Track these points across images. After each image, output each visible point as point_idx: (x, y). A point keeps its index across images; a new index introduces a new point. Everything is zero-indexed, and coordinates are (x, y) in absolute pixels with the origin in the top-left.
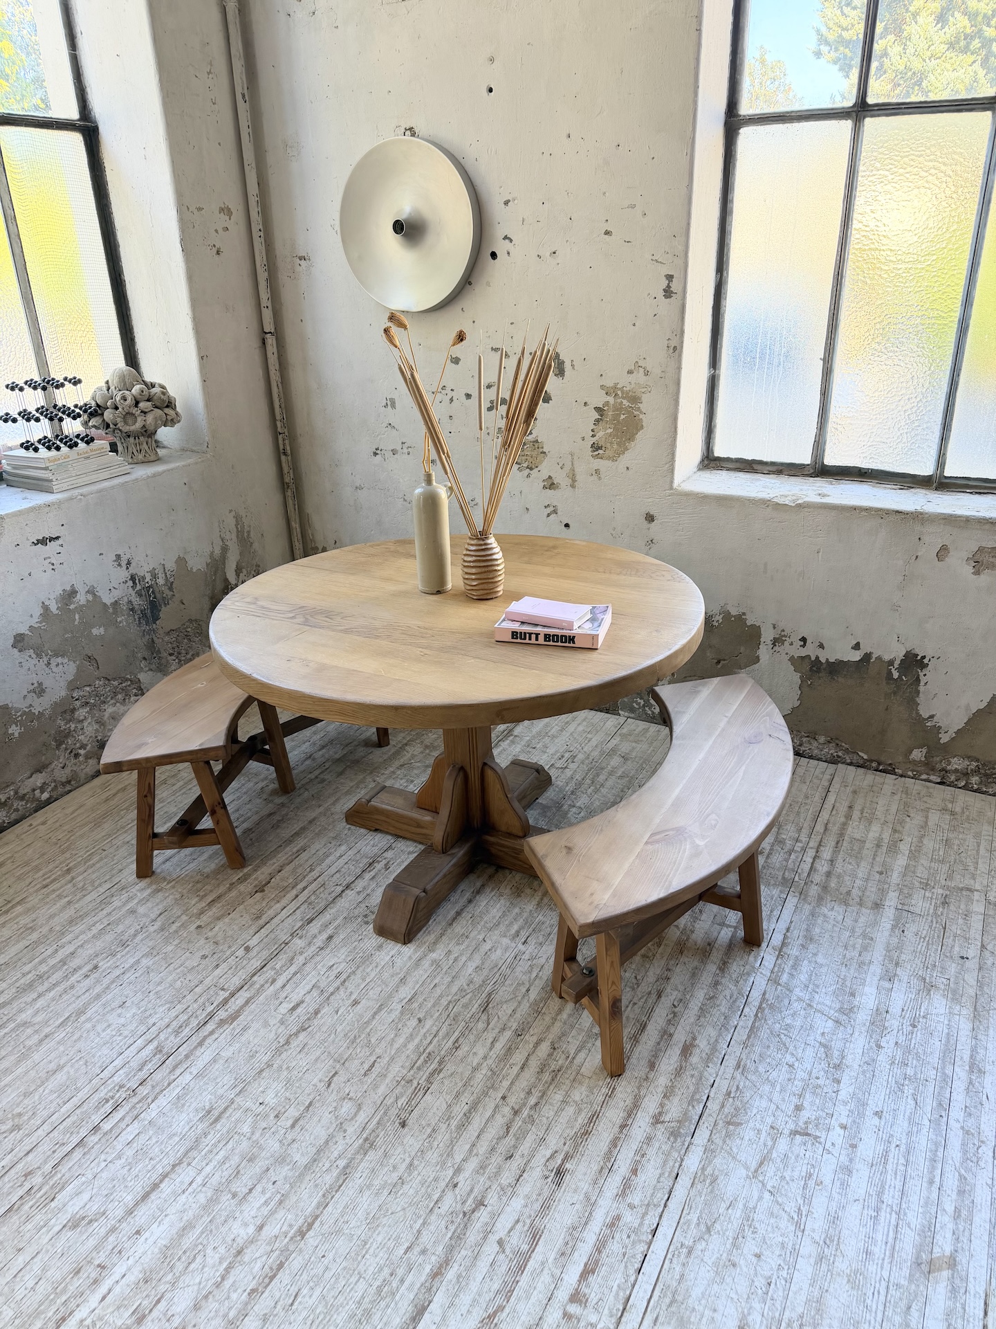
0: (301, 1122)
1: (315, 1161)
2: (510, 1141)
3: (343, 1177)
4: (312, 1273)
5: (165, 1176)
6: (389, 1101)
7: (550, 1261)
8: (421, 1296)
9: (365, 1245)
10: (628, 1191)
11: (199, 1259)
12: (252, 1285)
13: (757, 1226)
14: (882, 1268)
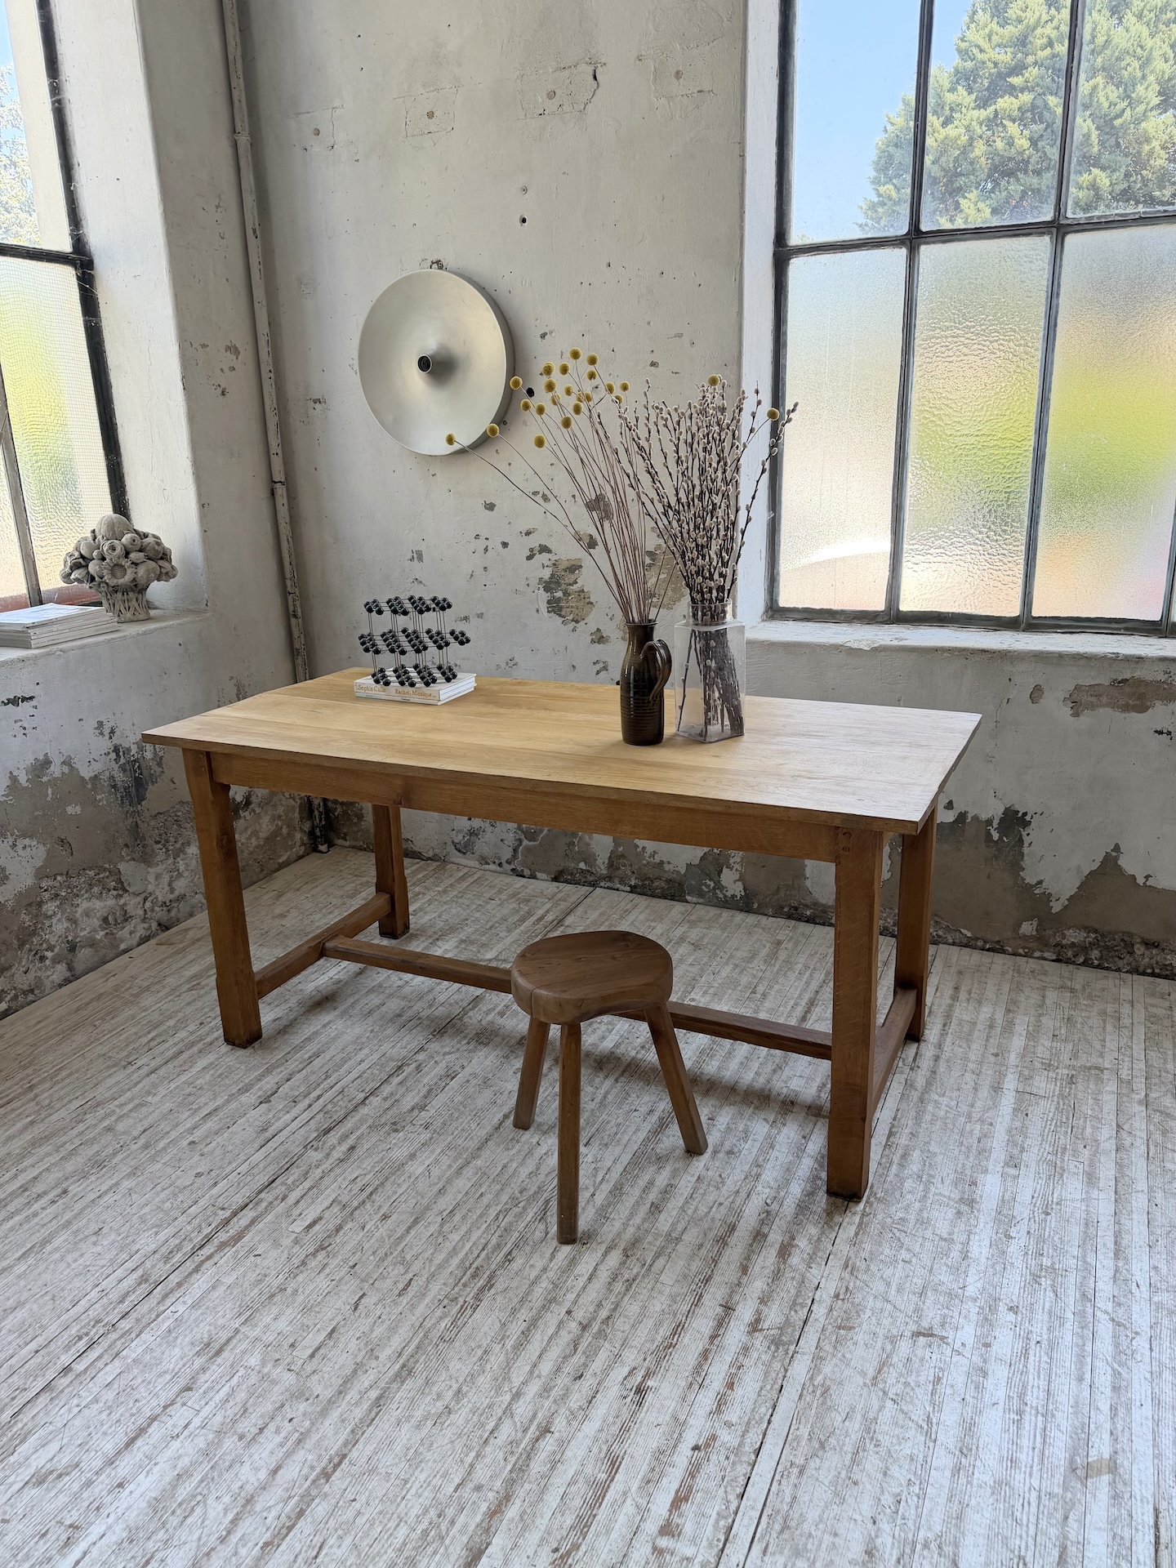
0: (322, 1351)
1: (340, 1393)
2: (578, 1359)
3: (375, 1410)
4: (340, 1520)
5: (153, 1419)
6: (428, 1324)
7: (633, 1490)
8: (477, 1539)
9: (406, 1482)
10: (723, 1408)
11: (198, 1511)
12: (267, 1537)
13: (880, 1437)
14: (1031, 1475)
